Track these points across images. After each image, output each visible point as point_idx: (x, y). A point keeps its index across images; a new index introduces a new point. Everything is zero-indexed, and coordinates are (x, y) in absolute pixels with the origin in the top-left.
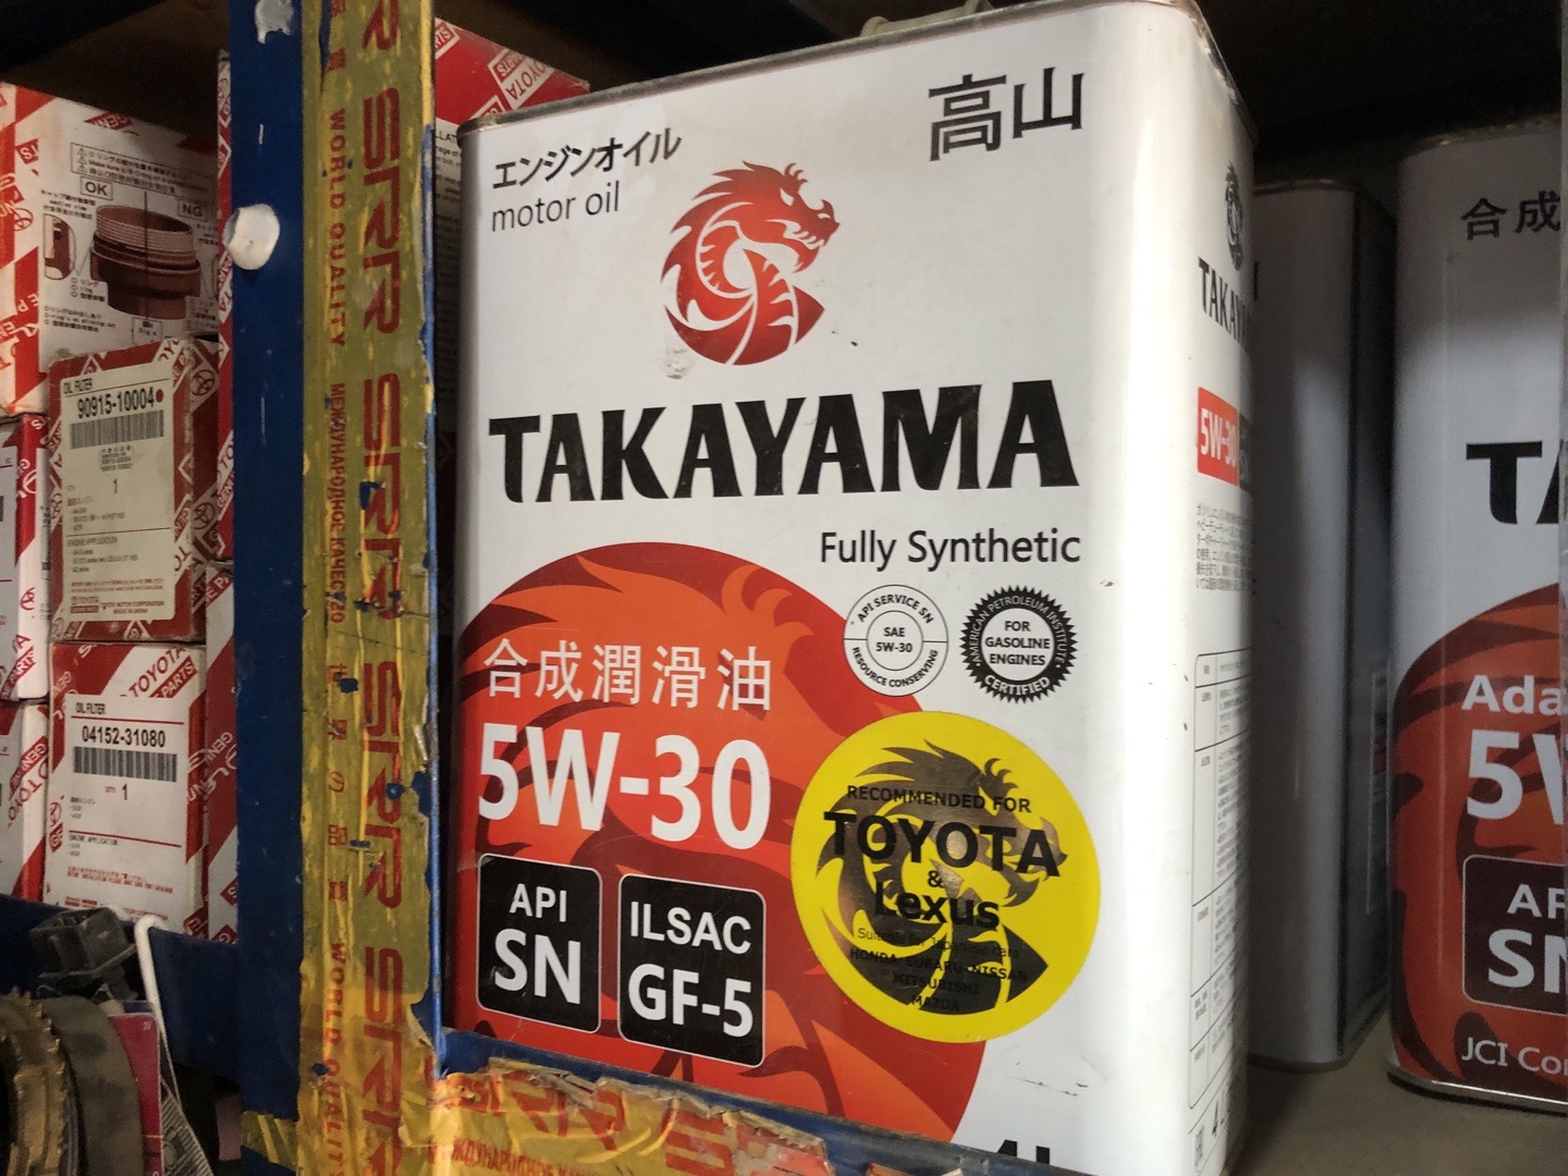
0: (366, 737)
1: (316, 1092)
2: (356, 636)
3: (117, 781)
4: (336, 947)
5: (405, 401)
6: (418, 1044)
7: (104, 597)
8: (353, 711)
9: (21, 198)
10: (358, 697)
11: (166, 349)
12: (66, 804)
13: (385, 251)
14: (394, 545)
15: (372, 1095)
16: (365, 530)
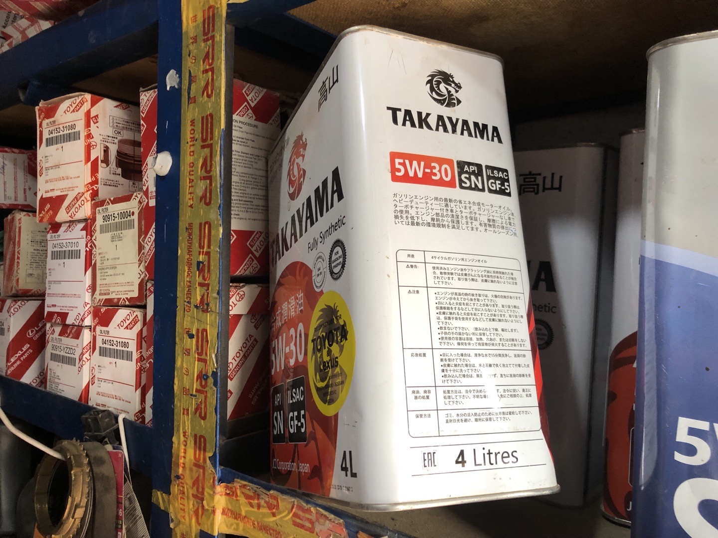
0: (197, 356)
1: (176, 485)
2: (194, 318)
3: (113, 360)
4: (184, 433)
5: (213, 232)
6: (210, 472)
7: (112, 289)
8: (192, 346)
9: (93, 137)
10: (194, 340)
11: (135, 196)
12: (96, 368)
13: (207, 175)
14: (208, 285)
15: (195, 488)
16: (199, 279)
